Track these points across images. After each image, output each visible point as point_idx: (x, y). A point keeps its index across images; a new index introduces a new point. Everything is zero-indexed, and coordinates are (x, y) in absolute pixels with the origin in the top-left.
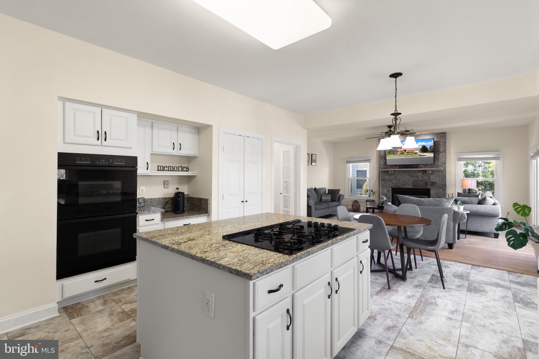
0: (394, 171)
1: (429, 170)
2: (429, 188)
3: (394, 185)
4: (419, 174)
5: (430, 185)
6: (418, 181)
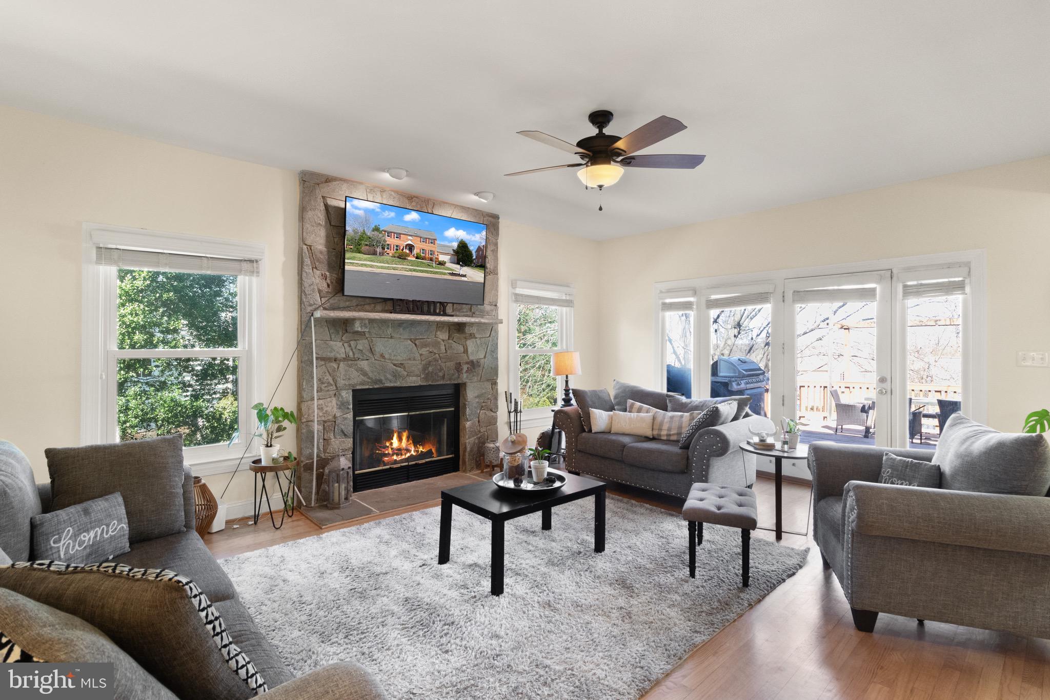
0: (369, 321)
2: (464, 381)
4: (441, 337)
6: (438, 361)
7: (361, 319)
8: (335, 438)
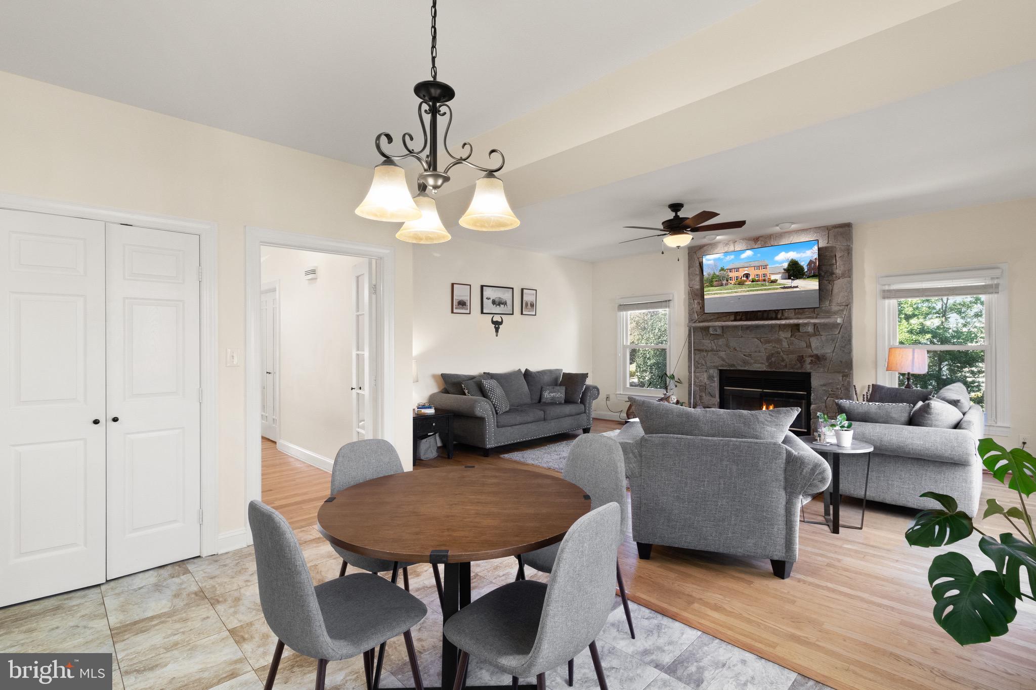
0: (723, 327)
1: (806, 324)
2: (808, 371)
3: (724, 363)
4: (783, 336)
5: (810, 363)
6: (780, 354)
7: (714, 327)
8: (706, 396)
